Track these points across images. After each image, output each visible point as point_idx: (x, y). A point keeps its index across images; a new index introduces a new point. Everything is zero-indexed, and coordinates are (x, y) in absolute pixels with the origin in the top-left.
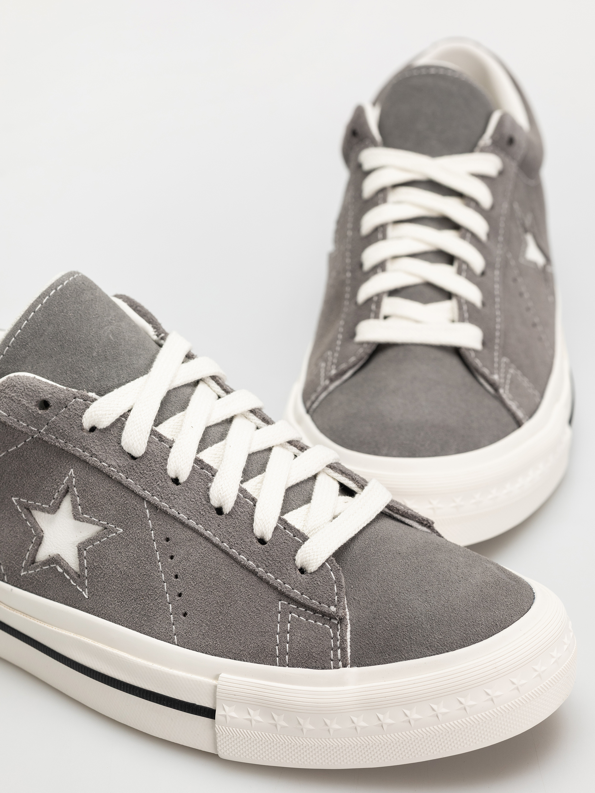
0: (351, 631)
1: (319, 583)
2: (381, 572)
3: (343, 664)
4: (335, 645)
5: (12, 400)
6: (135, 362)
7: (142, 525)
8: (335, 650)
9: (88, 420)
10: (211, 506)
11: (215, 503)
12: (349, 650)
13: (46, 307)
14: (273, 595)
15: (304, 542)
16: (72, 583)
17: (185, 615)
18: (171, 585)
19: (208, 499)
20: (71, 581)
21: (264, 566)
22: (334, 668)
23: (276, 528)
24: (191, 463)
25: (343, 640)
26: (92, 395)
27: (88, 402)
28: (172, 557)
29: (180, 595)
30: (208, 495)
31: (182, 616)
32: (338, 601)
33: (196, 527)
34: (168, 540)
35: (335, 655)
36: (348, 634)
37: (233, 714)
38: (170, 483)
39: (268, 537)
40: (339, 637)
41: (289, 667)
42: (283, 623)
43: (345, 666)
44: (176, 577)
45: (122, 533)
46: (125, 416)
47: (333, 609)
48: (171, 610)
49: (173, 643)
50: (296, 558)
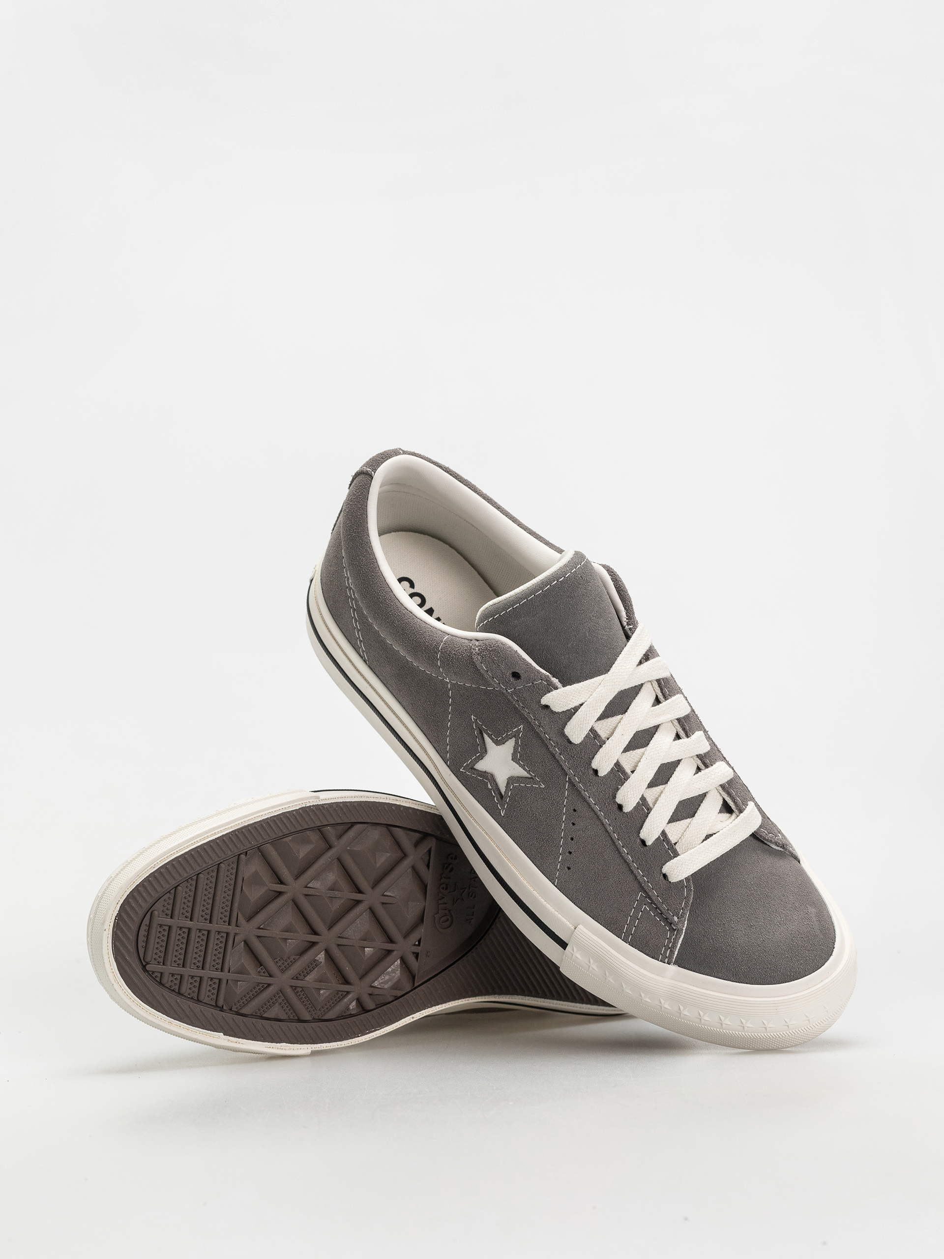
0: (683, 938)
1: (673, 893)
2: (725, 895)
3: (668, 961)
4: (668, 945)
5: (494, 662)
6: (598, 660)
7: (560, 791)
8: (667, 948)
9: (546, 700)
10: (615, 802)
11: (619, 800)
12: (676, 953)
13: (545, 595)
14: (636, 885)
15: (675, 857)
16: (496, 800)
17: (569, 868)
18: (565, 843)
19: (614, 797)
20: (495, 798)
21: (638, 864)
22: (661, 961)
23: (658, 838)
24: (612, 765)
25: (674, 946)
26: (555, 681)
27: (551, 687)
28: (574, 824)
29: (570, 853)
30: (616, 794)
31: (566, 868)
32: (681, 915)
33: (599, 813)
34: (575, 810)
35: (665, 952)
36: (680, 941)
37: (578, 956)
38: (591, 772)
39: (649, 843)
40: (672, 941)
41: (629, 944)
42: (638, 909)
43: (669, 963)
44: (572, 839)
45: (543, 788)
46: (576, 709)
47: (676, 919)
48: (560, 860)
49: (553, 884)
50: (664, 867)
